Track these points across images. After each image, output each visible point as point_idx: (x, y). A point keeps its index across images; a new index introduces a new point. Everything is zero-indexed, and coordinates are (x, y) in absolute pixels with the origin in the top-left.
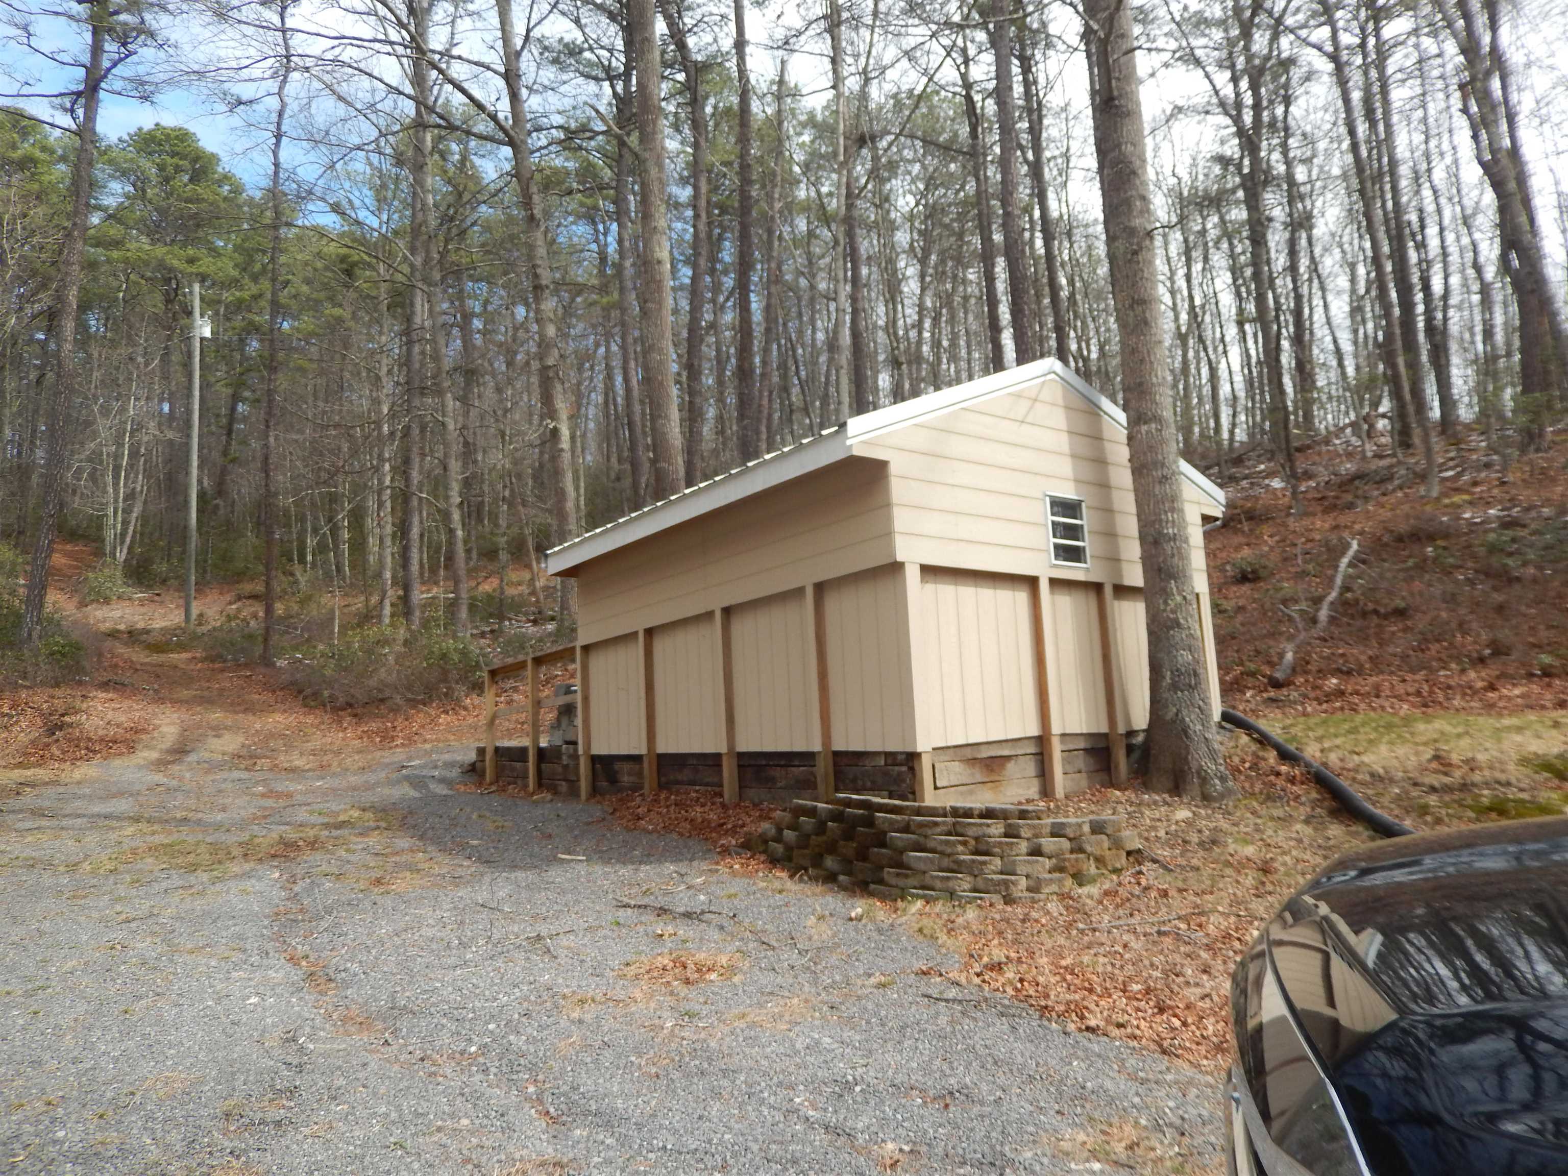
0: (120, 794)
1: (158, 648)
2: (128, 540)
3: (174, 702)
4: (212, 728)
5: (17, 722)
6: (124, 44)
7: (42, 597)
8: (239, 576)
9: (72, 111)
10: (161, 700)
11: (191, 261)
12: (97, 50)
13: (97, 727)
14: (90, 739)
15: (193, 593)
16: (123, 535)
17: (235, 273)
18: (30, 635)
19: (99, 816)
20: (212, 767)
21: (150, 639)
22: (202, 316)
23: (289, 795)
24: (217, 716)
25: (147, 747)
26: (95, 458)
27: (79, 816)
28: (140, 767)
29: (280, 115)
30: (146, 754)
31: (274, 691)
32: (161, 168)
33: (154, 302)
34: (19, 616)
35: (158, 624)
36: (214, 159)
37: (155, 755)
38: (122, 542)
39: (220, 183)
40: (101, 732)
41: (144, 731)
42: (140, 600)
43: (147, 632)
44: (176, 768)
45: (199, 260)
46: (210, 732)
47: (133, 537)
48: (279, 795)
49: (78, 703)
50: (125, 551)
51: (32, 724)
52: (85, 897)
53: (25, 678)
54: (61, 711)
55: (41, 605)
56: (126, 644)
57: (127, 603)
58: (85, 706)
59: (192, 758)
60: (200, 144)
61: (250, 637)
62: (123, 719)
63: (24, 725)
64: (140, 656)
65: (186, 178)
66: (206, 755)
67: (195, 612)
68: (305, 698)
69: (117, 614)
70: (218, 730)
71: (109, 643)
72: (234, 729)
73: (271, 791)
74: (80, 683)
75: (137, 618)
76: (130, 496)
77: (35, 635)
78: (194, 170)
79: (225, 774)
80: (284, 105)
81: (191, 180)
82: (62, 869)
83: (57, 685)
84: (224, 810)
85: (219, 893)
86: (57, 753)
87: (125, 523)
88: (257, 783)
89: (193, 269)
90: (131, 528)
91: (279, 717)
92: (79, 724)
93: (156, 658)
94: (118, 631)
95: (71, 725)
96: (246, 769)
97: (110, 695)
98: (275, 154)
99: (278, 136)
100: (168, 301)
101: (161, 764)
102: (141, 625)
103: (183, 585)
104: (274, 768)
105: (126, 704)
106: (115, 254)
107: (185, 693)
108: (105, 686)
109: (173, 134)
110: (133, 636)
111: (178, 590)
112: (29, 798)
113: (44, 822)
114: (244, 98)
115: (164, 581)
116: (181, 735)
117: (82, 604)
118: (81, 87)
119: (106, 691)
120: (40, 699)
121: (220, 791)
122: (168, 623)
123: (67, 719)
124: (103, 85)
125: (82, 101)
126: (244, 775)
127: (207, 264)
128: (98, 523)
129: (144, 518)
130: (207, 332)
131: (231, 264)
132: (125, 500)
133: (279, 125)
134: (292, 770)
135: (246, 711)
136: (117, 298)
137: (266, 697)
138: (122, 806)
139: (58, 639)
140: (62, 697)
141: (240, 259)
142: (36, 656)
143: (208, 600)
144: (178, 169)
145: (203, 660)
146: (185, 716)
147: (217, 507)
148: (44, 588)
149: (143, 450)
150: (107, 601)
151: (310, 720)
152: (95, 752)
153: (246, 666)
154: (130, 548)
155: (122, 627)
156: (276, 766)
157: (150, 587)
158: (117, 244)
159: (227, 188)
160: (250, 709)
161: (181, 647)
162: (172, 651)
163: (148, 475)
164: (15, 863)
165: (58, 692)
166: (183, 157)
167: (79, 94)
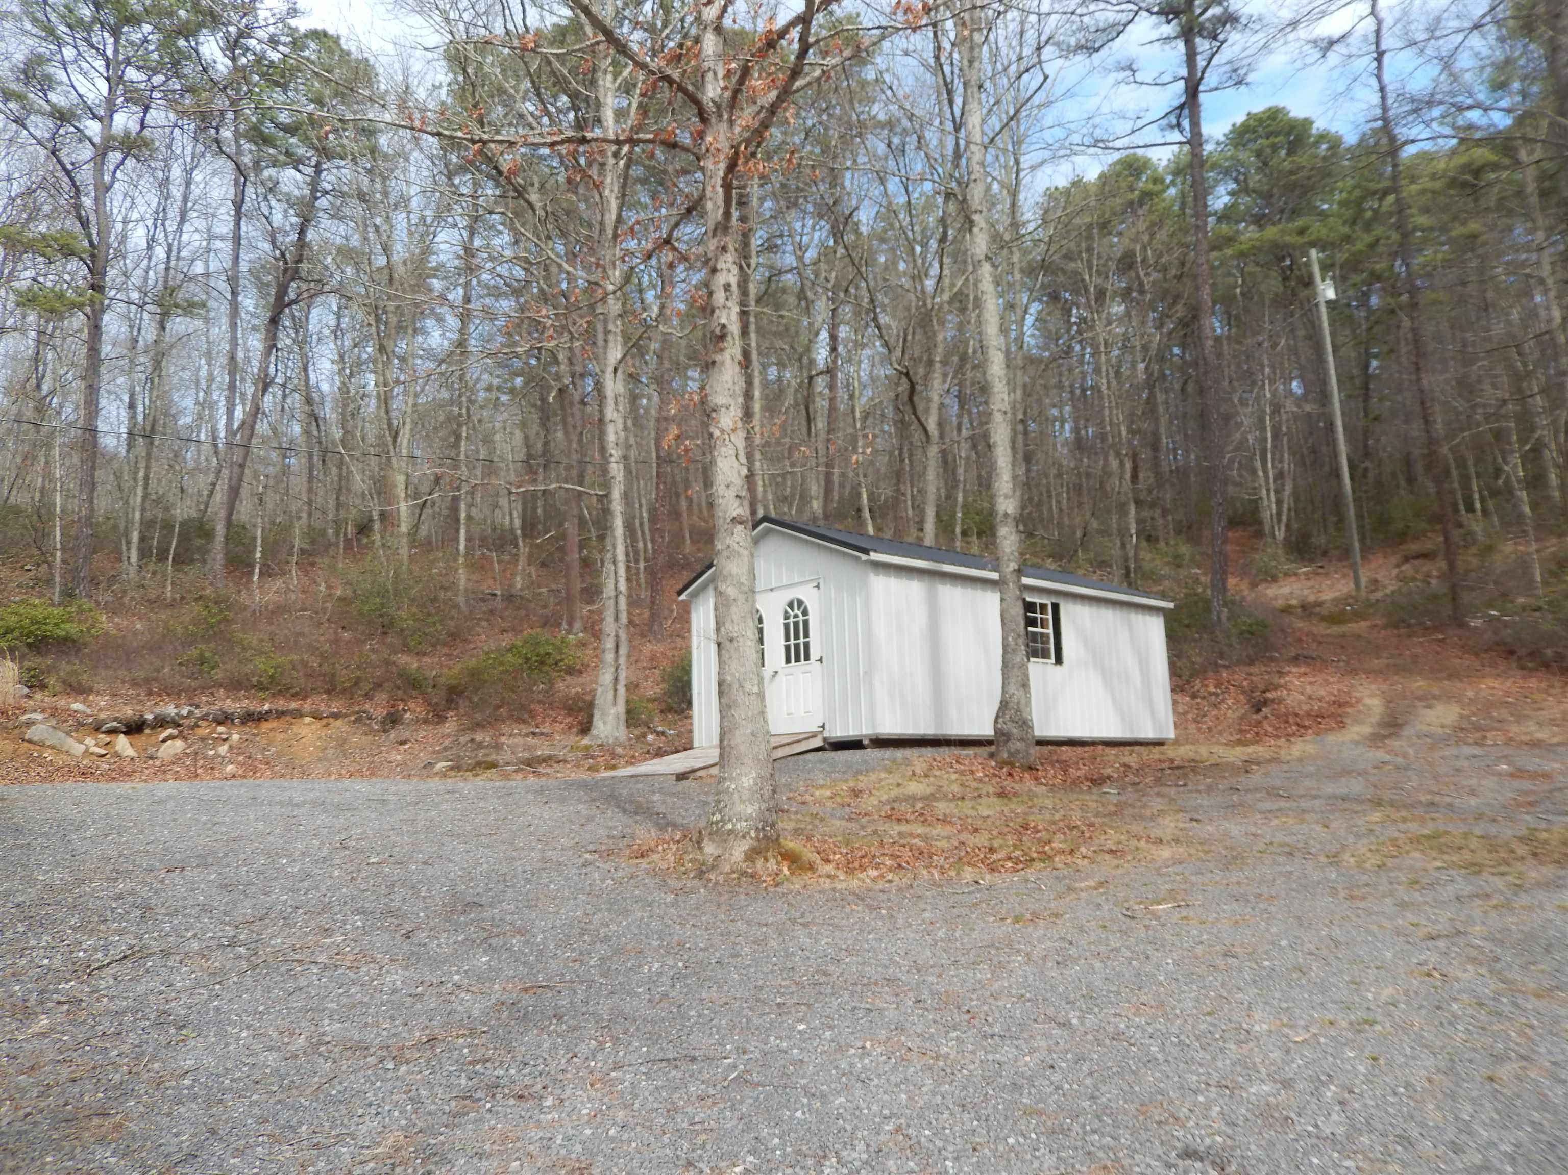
0: (1346, 772)
1: (1333, 619)
2: (1284, 518)
3: (1368, 672)
4: (1420, 698)
5: (1223, 701)
6: (1215, 38)
7: (1224, 581)
8: (1402, 537)
9: (1178, 125)
10: (1354, 672)
11: (1301, 232)
12: (1191, 56)
13: (1300, 702)
14: (1296, 715)
15: (1358, 558)
16: (1279, 514)
17: (1346, 230)
18: (1219, 618)
19: (1335, 797)
20: (1436, 742)
21: (1324, 611)
22: (1323, 280)
23: (1546, 776)
24: (1419, 684)
25: (1357, 721)
26: (1242, 445)
27: (1315, 797)
28: (1357, 743)
29: (1378, 32)
30: (1357, 729)
31: (1477, 655)
32: (1258, 154)
33: (1273, 284)
34: (1207, 602)
35: (1328, 596)
36: (1307, 123)
37: (1367, 730)
38: (1279, 521)
39: (1317, 143)
40: (1305, 708)
41: (1347, 704)
42: (1306, 574)
43: (1320, 604)
44: (1395, 743)
45: (1307, 228)
46: (1418, 703)
47: (1289, 515)
48: (1534, 776)
49: (1276, 680)
50: (1283, 528)
51: (1237, 702)
52: (1363, 898)
53: (1222, 658)
54: (1262, 686)
55: (1224, 589)
56: (1301, 618)
57: (1293, 579)
58: (1282, 681)
59: (1407, 731)
60: (1292, 115)
61: (1434, 598)
62: (1322, 692)
63: (1230, 702)
64: (1321, 629)
65: (1283, 153)
66: (1424, 728)
67: (1364, 580)
68: (1520, 659)
69: (1286, 590)
70: (1427, 700)
71: (1287, 619)
72: (1447, 697)
73: (1520, 770)
74: (1272, 659)
75: (1306, 592)
76: (1280, 476)
77: (1224, 617)
78: (1290, 143)
79: (1454, 751)
80: (1379, 23)
81: (1289, 154)
82: (1323, 859)
83: (1251, 662)
84: (1473, 792)
85: (1530, 908)
86: (1270, 729)
87: (1279, 503)
88: (1498, 759)
89: (1306, 239)
90: (1285, 506)
91: (1492, 683)
92: (1280, 701)
93: (1336, 629)
94: (1290, 607)
95: (1273, 701)
96: (1476, 743)
97: (1302, 670)
98: (1379, 77)
99: (1380, 56)
100: (1286, 279)
101: (1376, 740)
102: (1312, 598)
103: (1346, 553)
104: (1509, 742)
105: (1320, 678)
106: (1229, 252)
107: (1376, 663)
108: (1295, 660)
109: (1265, 116)
110: (1307, 609)
111: (1340, 560)
112: (1257, 778)
113: (1282, 804)
114: (1336, 35)
115: (1325, 553)
116: (1388, 707)
117: (1253, 585)
118: (1183, 99)
119: (1297, 665)
120: (1240, 676)
121: (1457, 770)
122: (1338, 594)
123: (1269, 695)
124: (1201, 88)
125: (1186, 112)
126: (1477, 751)
127: (1318, 229)
128: (1254, 507)
129: (1295, 495)
130: (1331, 294)
131: (1340, 222)
132: (1275, 480)
133: (1377, 44)
134: (1535, 744)
135: (1450, 677)
136: (1235, 295)
137: (1469, 661)
138: (1356, 786)
139: (1244, 618)
140: (1259, 674)
141: (1348, 213)
142: (1228, 637)
143: (1373, 565)
144: (1275, 148)
145: (1385, 627)
146: (1385, 687)
147: (1366, 470)
148: (1225, 572)
149: (1284, 429)
150: (1275, 579)
151: (1533, 683)
152: (1305, 727)
153: (1436, 629)
154: (1288, 526)
155: (1294, 602)
156: (1511, 739)
157: (1312, 561)
158: (1230, 240)
159: (1324, 147)
160: (1453, 675)
161: (1358, 616)
162: (1349, 621)
163: (1292, 453)
164: (1272, 849)
165: (1254, 669)
166: (1276, 134)
167: (1181, 107)
